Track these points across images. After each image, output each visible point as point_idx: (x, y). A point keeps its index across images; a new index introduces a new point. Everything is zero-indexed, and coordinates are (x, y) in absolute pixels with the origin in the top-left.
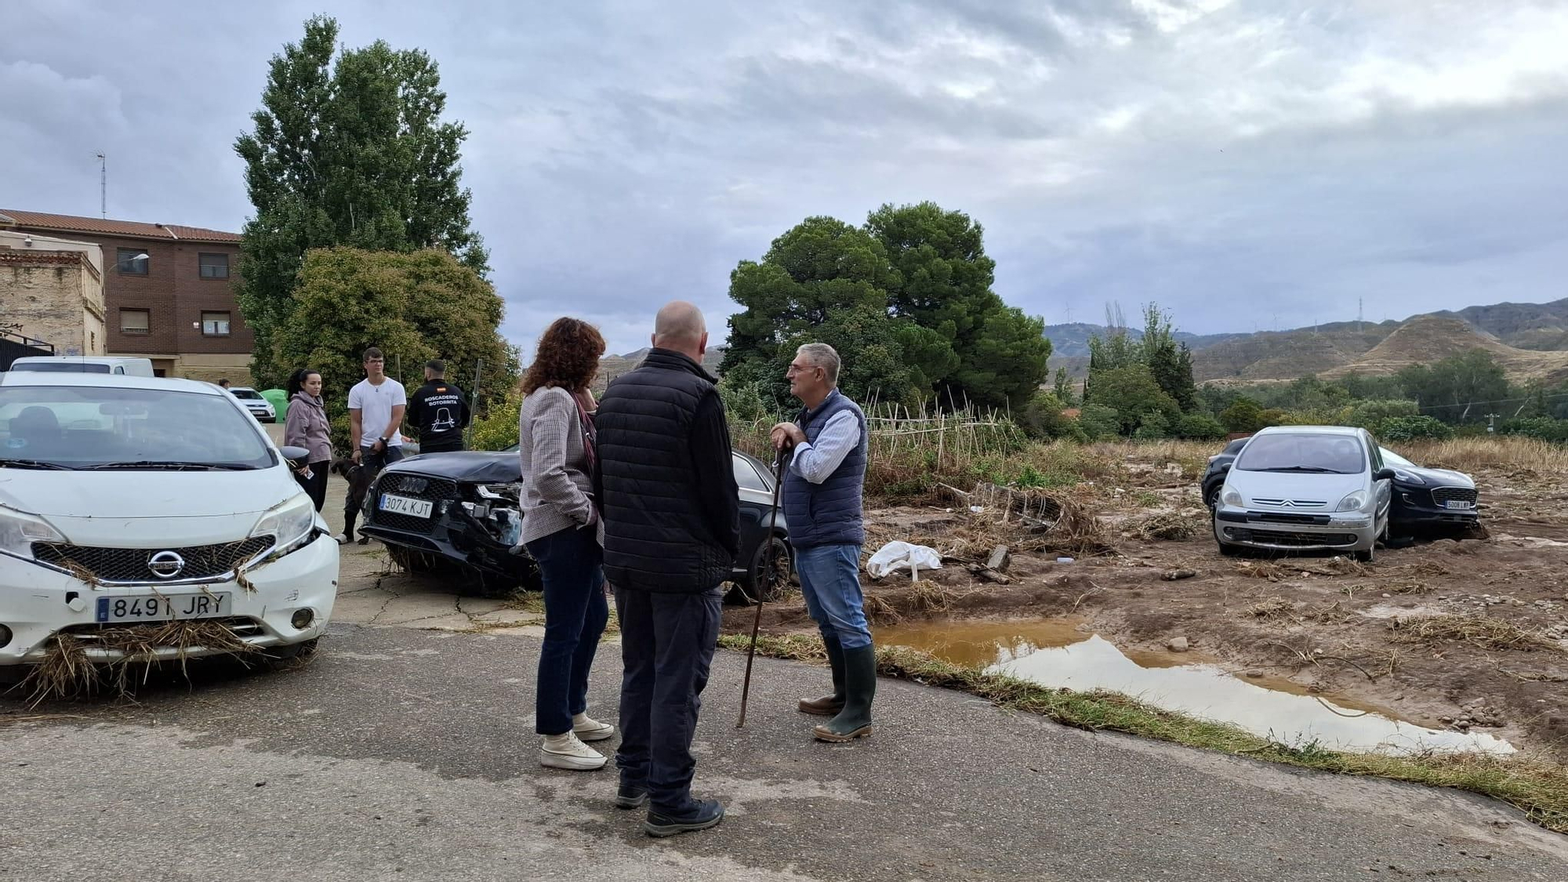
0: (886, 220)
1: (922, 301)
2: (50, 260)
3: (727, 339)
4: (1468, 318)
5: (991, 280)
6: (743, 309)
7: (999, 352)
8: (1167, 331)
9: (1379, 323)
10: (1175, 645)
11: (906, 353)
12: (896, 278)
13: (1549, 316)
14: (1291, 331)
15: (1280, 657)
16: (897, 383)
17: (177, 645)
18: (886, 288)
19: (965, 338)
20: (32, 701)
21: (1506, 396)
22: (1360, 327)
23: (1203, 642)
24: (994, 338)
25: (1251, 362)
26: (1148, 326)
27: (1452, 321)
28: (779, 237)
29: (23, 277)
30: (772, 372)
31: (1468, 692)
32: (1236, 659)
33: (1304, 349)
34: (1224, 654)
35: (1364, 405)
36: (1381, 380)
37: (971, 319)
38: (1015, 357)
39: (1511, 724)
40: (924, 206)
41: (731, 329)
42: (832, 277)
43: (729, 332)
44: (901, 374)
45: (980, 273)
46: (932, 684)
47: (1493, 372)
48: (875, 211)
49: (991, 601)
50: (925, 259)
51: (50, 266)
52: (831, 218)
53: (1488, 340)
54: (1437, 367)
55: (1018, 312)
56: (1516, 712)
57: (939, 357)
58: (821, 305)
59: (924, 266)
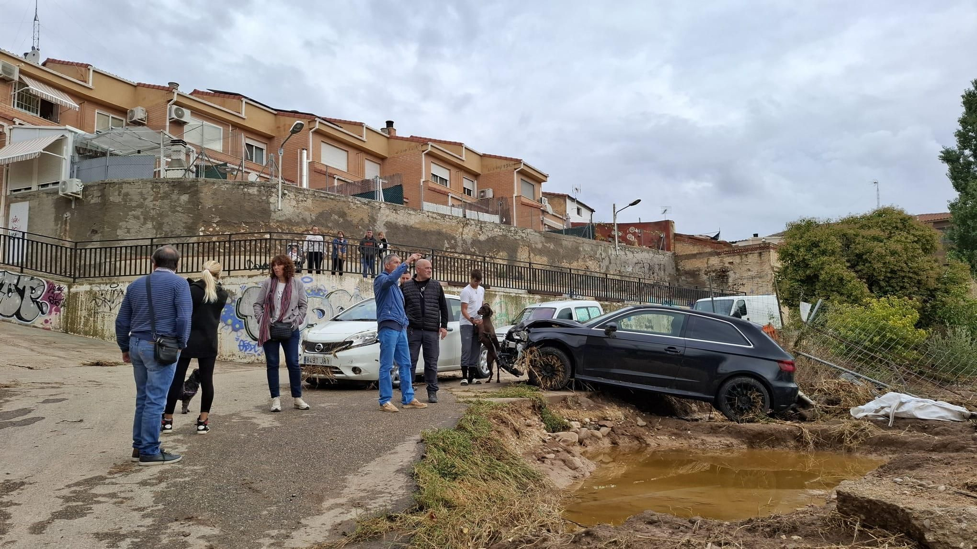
2: (756, 249)
17: (316, 373)
29: (745, 259)
49: (896, 442)
51: (756, 252)
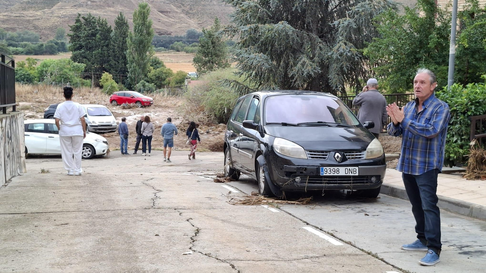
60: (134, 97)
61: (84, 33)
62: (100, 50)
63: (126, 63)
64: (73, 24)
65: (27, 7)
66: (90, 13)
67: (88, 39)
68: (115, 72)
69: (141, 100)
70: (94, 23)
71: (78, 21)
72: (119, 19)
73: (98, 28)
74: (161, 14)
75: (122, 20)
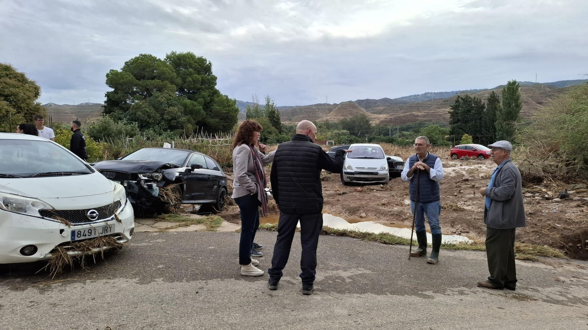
0: (173, 57)
1: (189, 91)
3: (104, 102)
4: (357, 103)
5: (215, 84)
6: (112, 90)
7: (221, 111)
8: (273, 105)
9: (332, 104)
10: (363, 216)
11: (185, 111)
12: (179, 81)
13: (379, 103)
14: (306, 106)
15: (397, 217)
16: (182, 122)
17: (99, 247)
18: (175, 84)
19: (207, 106)
20: (52, 275)
21: (370, 129)
22: (326, 106)
23: (369, 214)
24: (218, 106)
25: (294, 116)
26: (267, 103)
27: (353, 104)
28: (128, 61)
30: (128, 117)
31: (455, 224)
32: (384, 219)
33: (310, 112)
34: (379, 218)
35: (334, 132)
36: (335, 123)
37: (209, 98)
38: (226, 113)
39: (471, 231)
40: (189, 53)
41: (107, 98)
42: (153, 78)
43: (106, 99)
44: (184, 119)
45: (212, 81)
46: (337, 235)
47: (367, 121)
48: (169, 54)
50: (190, 74)
52: (151, 55)
53: (363, 111)
54: (351, 119)
55: (227, 96)
56: (472, 228)
57: (198, 112)
58: (147, 90)
59: (190, 77)
60: (476, 150)
61: (461, 110)
62: (473, 122)
63: (495, 132)
64: (454, 104)
65: (440, 107)
66: (467, 95)
67: (464, 115)
68: (486, 139)
69: (484, 154)
70: (470, 102)
71: (457, 101)
72: (491, 96)
73: (473, 105)
74: (538, 105)
75: (494, 97)
